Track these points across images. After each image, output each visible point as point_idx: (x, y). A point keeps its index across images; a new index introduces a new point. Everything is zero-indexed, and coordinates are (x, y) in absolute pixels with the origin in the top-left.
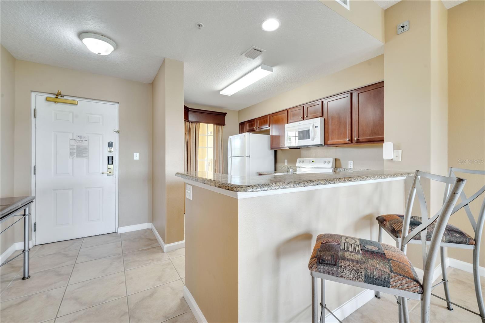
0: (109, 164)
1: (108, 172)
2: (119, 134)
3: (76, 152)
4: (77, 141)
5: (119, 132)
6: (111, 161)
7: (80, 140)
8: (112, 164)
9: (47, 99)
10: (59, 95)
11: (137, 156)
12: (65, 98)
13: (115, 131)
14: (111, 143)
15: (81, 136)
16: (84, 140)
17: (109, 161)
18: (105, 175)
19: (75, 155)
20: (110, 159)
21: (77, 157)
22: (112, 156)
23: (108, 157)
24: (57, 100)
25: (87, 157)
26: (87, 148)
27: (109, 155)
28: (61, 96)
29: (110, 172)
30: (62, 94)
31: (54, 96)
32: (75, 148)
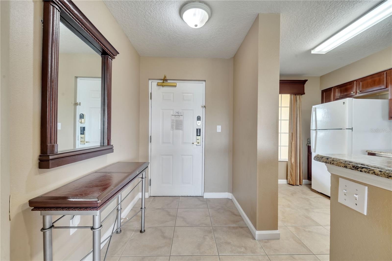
0: (197, 135)
1: (197, 142)
2: (205, 108)
3: (175, 125)
4: (176, 116)
5: (205, 107)
6: (199, 133)
7: (178, 115)
8: (200, 135)
9: (158, 85)
10: (165, 80)
11: (219, 129)
12: (169, 81)
13: (202, 106)
14: (199, 117)
15: (178, 112)
16: (181, 115)
17: (198, 133)
18: (195, 145)
19: (175, 128)
20: (199, 131)
21: (176, 129)
22: (199, 128)
23: (197, 129)
24: (164, 84)
25: (182, 129)
26: (182, 122)
27: (198, 128)
28: (166, 81)
29: (198, 143)
30: (167, 79)
31: (162, 81)
32: (175, 122)
